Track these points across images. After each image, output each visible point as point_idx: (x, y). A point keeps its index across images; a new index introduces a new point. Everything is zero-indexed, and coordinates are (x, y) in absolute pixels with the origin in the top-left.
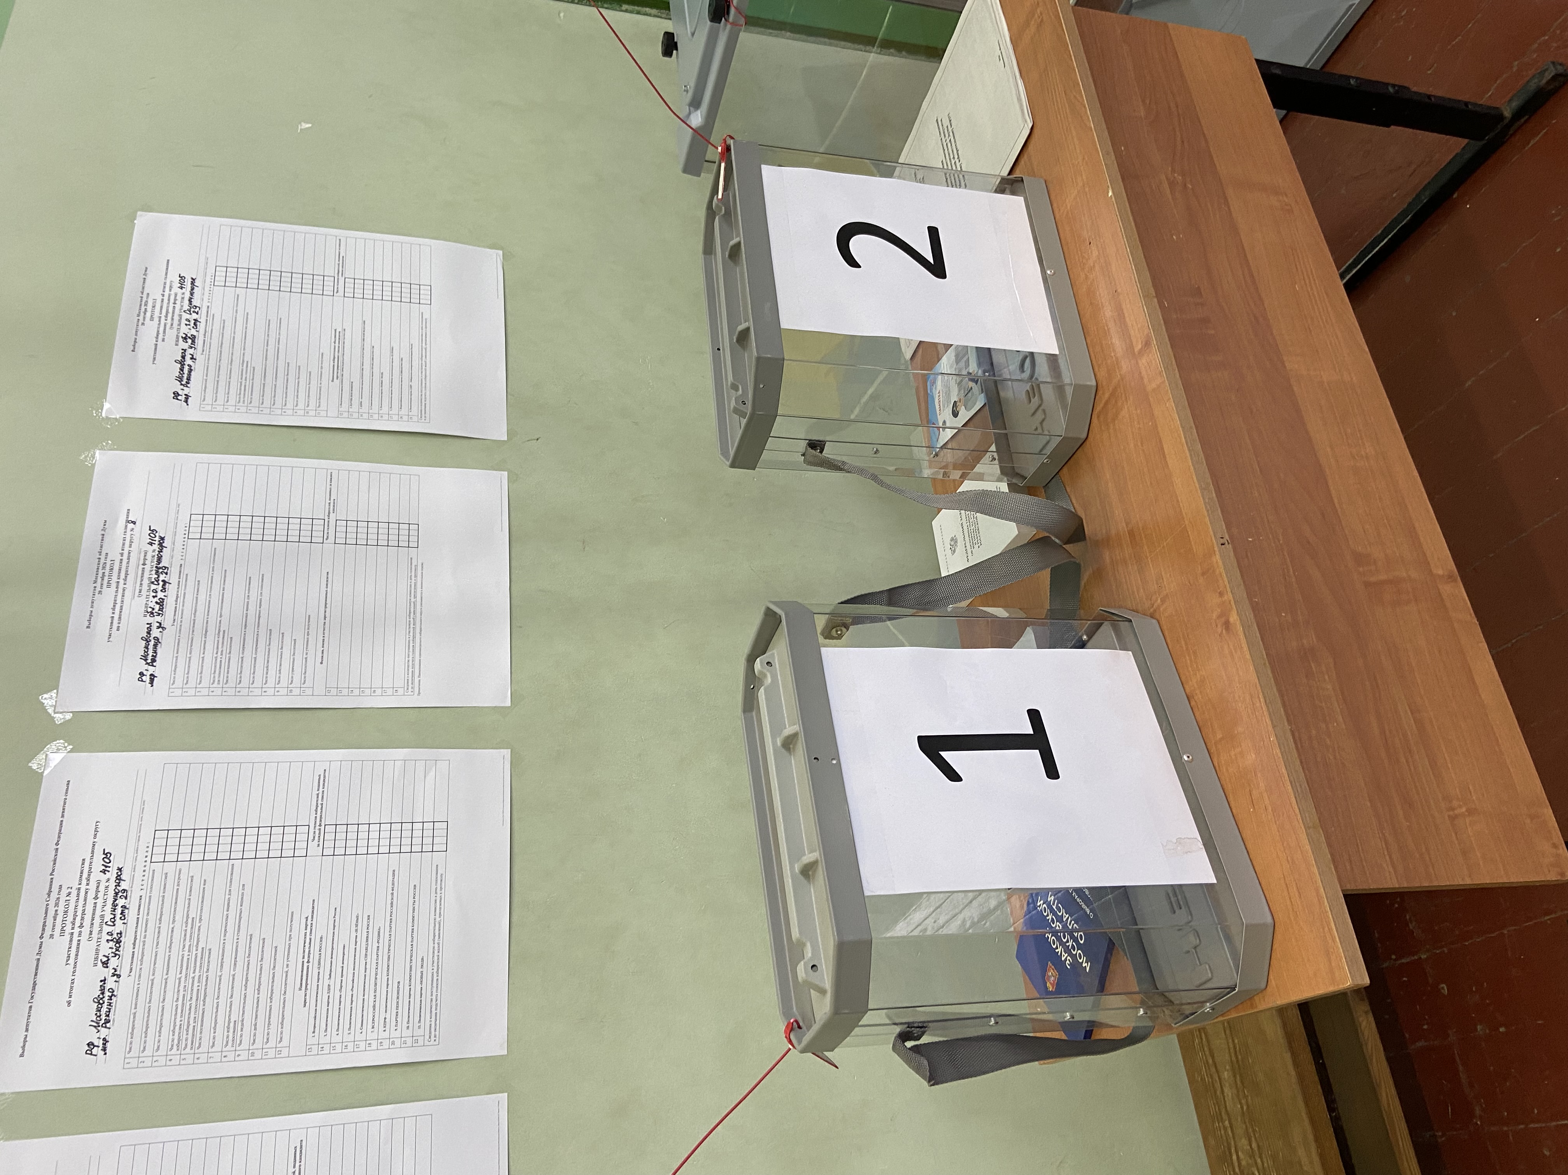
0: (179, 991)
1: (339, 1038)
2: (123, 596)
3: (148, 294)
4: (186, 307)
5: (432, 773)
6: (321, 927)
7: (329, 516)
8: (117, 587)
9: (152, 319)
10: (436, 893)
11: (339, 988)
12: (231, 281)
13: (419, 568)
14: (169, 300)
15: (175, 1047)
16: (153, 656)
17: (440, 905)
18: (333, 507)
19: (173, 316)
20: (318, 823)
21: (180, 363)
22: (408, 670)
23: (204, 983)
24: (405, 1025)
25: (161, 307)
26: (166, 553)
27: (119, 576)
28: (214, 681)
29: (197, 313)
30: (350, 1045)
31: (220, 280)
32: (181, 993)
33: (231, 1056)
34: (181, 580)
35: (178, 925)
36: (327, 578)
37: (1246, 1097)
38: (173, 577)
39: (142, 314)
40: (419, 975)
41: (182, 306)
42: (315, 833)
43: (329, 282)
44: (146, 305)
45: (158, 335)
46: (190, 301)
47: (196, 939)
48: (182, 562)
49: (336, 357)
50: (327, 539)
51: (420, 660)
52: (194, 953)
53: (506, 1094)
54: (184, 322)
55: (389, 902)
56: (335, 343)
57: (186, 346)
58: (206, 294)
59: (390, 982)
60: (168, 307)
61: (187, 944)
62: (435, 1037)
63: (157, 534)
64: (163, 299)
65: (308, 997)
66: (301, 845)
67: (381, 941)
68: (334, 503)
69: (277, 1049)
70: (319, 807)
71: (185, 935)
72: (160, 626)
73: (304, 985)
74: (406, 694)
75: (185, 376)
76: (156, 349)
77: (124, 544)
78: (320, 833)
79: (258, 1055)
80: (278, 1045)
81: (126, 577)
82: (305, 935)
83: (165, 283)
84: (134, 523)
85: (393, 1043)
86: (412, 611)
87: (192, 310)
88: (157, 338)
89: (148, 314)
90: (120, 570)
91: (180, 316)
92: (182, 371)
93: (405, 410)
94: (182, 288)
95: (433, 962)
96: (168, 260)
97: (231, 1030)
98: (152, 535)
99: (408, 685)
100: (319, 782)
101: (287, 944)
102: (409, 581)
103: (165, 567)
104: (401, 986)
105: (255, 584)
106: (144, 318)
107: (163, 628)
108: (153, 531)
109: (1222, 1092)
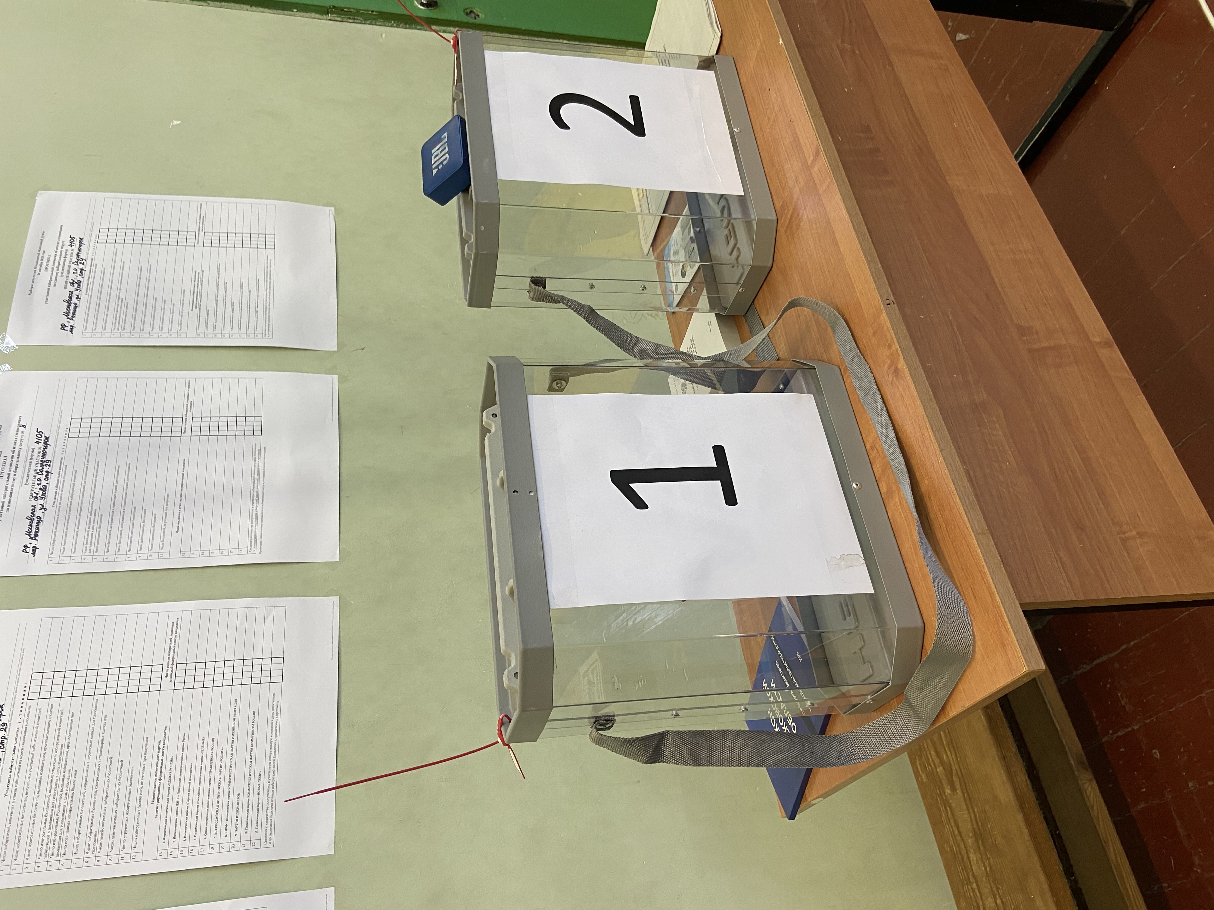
0: (48, 807)
1: (186, 844)
2: (13, 485)
3: (44, 251)
4: (74, 259)
5: (271, 618)
6: (172, 750)
7: (186, 415)
8: (8, 478)
9: (46, 270)
10: (273, 717)
11: (187, 801)
12: (111, 239)
13: (263, 450)
14: (61, 255)
15: (43, 855)
16: (36, 532)
17: (276, 727)
18: (190, 407)
19: (63, 267)
20: (171, 663)
21: (68, 302)
22: (251, 533)
23: (70, 800)
24: (244, 831)
25: (55, 260)
26: (49, 450)
27: (10, 468)
28: (86, 551)
29: (83, 264)
30: (196, 850)
31: (103, 238)
32: (50, 809)
33: (92, 861)
34: (61, 471)
35: (49, 751)
36: (184, 463)
37: (988, 859)
38: (54, 468)
39: (38, 267)
40: (256, 787)
41: (71, 259)
42: (168, 670)
43: (191, 236)
44: (42, 259)
45: (50, 282)
46: (78, 255)
47: (64, 763)
48: (63, 456)
49: (196, 292)
50: (184, 433)
51: (262, 525)
52: (62, 774)
53: (333, 888)
54: (72, 271)
55: (231, 726)
56: (195, 281)
57: (72, 289)
58: (91, 248)
59: (231, 795)
60: (60, 260)
61: (56, 767)
62: (270, 840)
63: (43, 435)
64: (56, 255)
65: (159, 809)
66: (156, 681)
67: (224, 760)
68: (191, 404)
69: (132, 855)
70: (172, 650)
71: (55, 759)
72: (42, 507)
73: (156, 799)
74: (249, 553)
75: (71, 312)
76: (48, 292)
77: (15, 444)
78: (172, 671)
79: (115, 859)
80: (133, 851)
81: (16, 469)
82: (158, 757)
83: (58, 243)
84: (24, 426)
85: (233, 846)
86: (256, 486)
87: (79, 262)
88: (50, 284)
89: (44, 266)
90: (11, 464)
91: (69, 267)
92: (69, 308)
93: (252, 329)
94: (71, 246)
95: (269, 775)
96: (62, 226)
97: (92, 839)
98: (38, 435)
99: (251, 546)
100: (172, 629)
101: (142, 765)
102: (253, 462)
103: (49, 461)
104: (241, 798)
105: (122, 472)
106: (40, 270)
107: (44, 509)
108: (40, 433)
109: (968, 857)
